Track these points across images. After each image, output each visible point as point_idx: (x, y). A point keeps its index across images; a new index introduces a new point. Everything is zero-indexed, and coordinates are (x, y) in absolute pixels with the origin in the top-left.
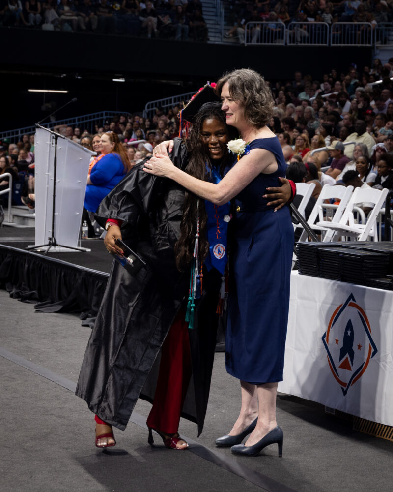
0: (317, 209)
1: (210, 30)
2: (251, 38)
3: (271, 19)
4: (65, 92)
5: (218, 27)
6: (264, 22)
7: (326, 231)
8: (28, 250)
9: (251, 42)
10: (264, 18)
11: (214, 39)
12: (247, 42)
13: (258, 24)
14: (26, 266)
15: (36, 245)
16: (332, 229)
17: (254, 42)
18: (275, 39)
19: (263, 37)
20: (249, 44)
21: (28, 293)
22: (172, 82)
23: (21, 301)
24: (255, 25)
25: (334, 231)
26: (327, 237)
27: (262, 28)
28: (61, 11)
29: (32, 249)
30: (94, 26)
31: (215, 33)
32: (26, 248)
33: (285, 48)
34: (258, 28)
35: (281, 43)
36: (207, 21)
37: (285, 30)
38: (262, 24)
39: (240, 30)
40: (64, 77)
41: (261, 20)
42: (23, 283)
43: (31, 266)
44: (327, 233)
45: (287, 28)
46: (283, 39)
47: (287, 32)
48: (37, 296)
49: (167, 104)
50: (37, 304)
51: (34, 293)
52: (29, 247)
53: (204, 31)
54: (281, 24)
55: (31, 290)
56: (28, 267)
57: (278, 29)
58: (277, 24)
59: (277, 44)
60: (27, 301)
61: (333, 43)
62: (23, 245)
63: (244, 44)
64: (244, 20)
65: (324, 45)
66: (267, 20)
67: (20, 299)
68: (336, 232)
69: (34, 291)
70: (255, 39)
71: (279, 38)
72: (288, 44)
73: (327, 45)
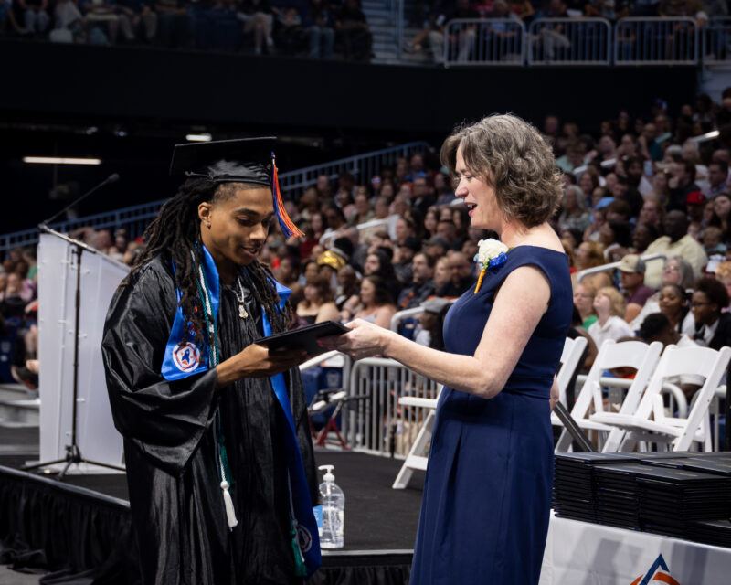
1: (376, 37)
2: (457, 51)
3: (496, 13)
4: (95, 162)
5: (391, 30)
6: (483, 20)
7: (608, 432)
8: (27, 469)
9: (456, 59)
10: (482, 12)
11: (384, 55)
12: (450, 59)
13: (471, 24)
14: (23, 501)
15: (42, 461)
16: (621, 427)
17: (463, 60)
18: (505, 52)
19: (479, 50)
20: (453, 63)
21: (28, 553)
22: (303, 140)
23: (14, 569)
24: (465, 27)
25: (624, 431)
26: (611, 444)
27: (478, 33)
29: (35, 469)
30: (151, 32)
31: (386, 42)
32: (23, 467)
33: (525, 71)
34: (471, 33)
35: (515, 61)
36: (370, 21)
37: (525, 34)
38: (479, 25)
39: (435, 36)
40: (94, 133)
41: (477, 15)
42: (18, 535)
43: (33, 502)
44: (611, 435)
45: (527, 30)
46: (519, 52)
47: (529, 39)
48: (44, 559)
49: (293, 183)
50: (43, 575)
51: (39, 554)
52: (29, 464)
54: (515, 23)
55: (32, 548)
56: (28, 504)
57: (509, 34)
58: (507, 25)
59: (509, 63)
60: (26, 569)
61: (620, 58)
62: (17, 461)
63: (442, 65)
64: (441, 19)
65: (601, 63)
66: (489, 15)
67: (11, 566)
68: (629, 435)
69: (40, 551)
70: (464, 53)
71: (512, 51)
72: (531, 63)
73: (607, 63)
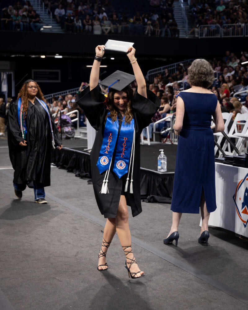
0: (234, 127)
1: (180, 31)
2: (202, 34)
4: (106, 66)
5: (184, 29)
6: (209, 25)
7: (239, 138)
8: (84, 151)
9: (202, 36)
10: (209, 23)
11: (182, 35)
12: (200, 36)
13: (206, 27)
14: (83, 160)
15: (88, 149)
16: (242, 137)
17: (204, 36)
18: (215, 34)
19: (209, 33)
20: (201, 37)
21: (84, 174)
22: (161, 59)
23: (81, 178)
24: (204, 27)
25: (243, 138)
26: (239, 141)
27: (208, 29)
28: (102, 24)
29: (86, 151)
30: (120, 31)
31: (183, 32)
32: (83, 151)
33: (221, 39)
34: (206, 29)
35: (218, 36)
36: (178, 26)
37: (220, 29)
38: (208, 27)
39: (196, 30)
40: (105, 59)
41: (208, 24)
42: (82, 169)
43: (86, 160)
44: (240, 139)
45: (221, 27)
46: (219, 34)
47: (222, 30)
48: (89, 175)
49: (159, 71)
50: (89, 180)
51: (87, 174)
52: (85, 150)
53: (178, 31)
54: (218, 26)
55: (86, 172)
56: (84, 161)
57: (216, 29)
58: (216, 26)
59: (216, 37)
60: (84, 178)
61: (246, 35)
62: (82, 149)
63: (198, 38)
65: (241, 36)
66: (211, 24)
67: (80, 177)
68: (244, 139)
69: (88, 173)
70: (204, 35)
71: (217, 34)
72: (222, 37)
73: (243, 36)
